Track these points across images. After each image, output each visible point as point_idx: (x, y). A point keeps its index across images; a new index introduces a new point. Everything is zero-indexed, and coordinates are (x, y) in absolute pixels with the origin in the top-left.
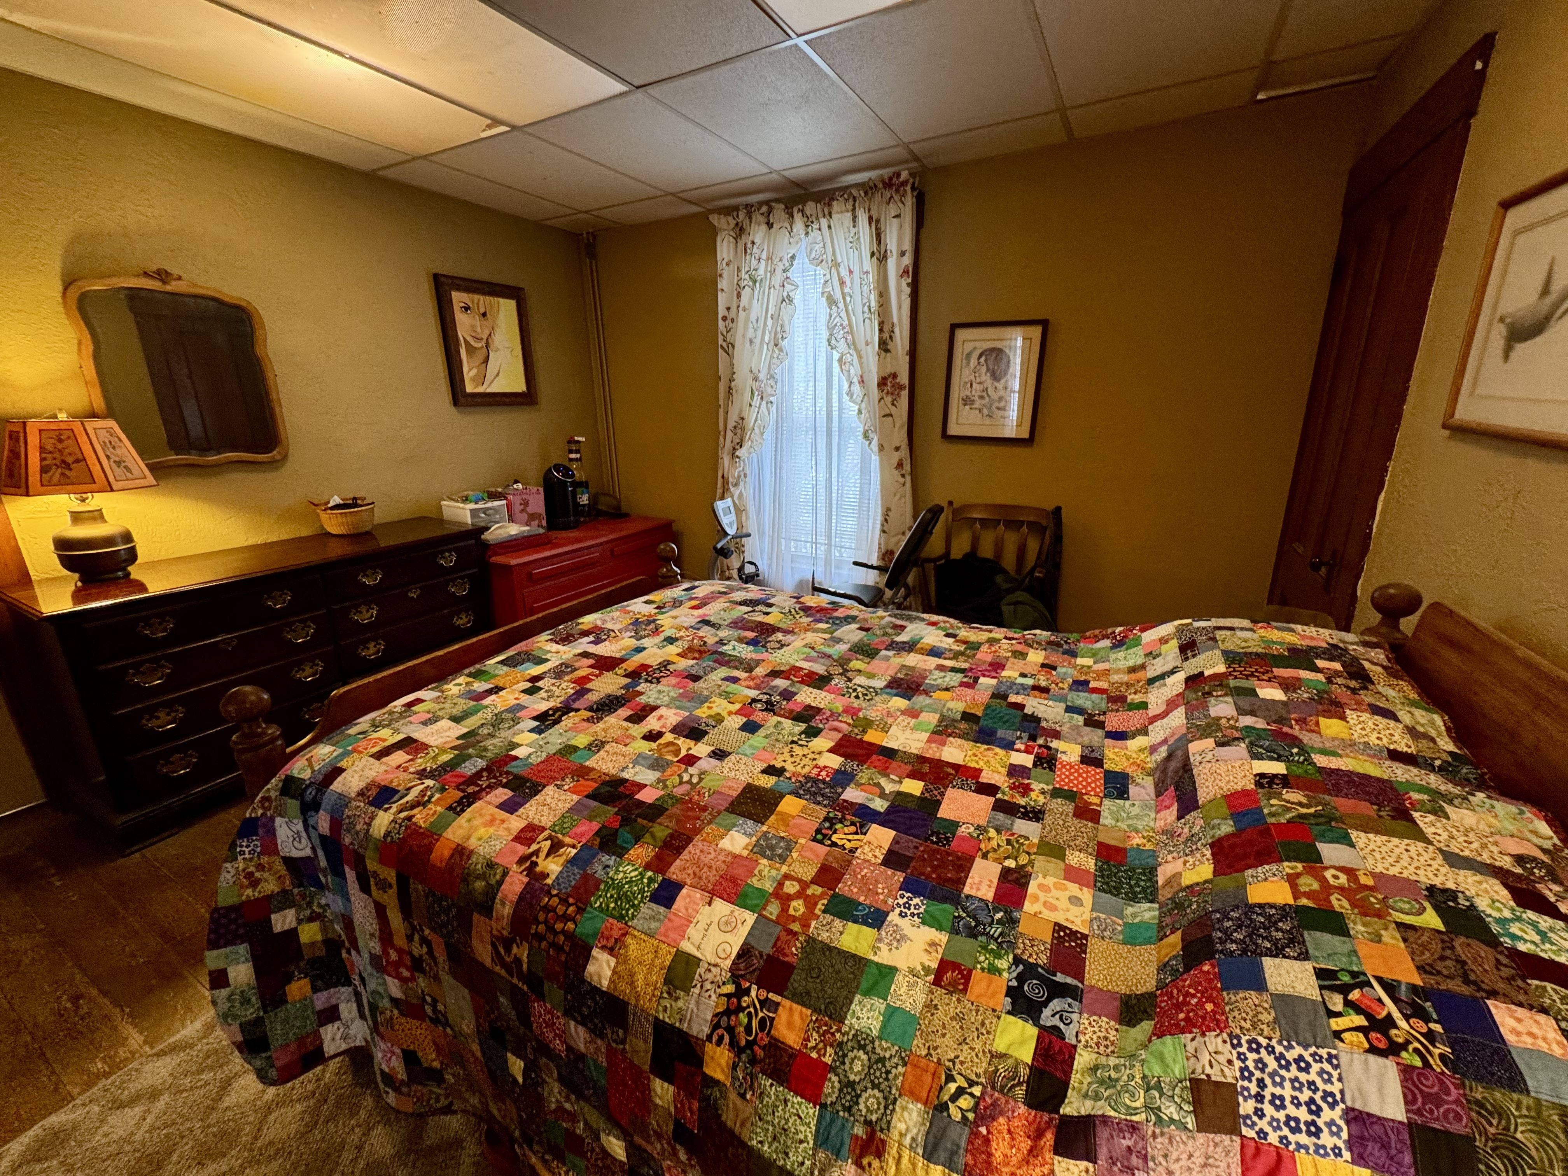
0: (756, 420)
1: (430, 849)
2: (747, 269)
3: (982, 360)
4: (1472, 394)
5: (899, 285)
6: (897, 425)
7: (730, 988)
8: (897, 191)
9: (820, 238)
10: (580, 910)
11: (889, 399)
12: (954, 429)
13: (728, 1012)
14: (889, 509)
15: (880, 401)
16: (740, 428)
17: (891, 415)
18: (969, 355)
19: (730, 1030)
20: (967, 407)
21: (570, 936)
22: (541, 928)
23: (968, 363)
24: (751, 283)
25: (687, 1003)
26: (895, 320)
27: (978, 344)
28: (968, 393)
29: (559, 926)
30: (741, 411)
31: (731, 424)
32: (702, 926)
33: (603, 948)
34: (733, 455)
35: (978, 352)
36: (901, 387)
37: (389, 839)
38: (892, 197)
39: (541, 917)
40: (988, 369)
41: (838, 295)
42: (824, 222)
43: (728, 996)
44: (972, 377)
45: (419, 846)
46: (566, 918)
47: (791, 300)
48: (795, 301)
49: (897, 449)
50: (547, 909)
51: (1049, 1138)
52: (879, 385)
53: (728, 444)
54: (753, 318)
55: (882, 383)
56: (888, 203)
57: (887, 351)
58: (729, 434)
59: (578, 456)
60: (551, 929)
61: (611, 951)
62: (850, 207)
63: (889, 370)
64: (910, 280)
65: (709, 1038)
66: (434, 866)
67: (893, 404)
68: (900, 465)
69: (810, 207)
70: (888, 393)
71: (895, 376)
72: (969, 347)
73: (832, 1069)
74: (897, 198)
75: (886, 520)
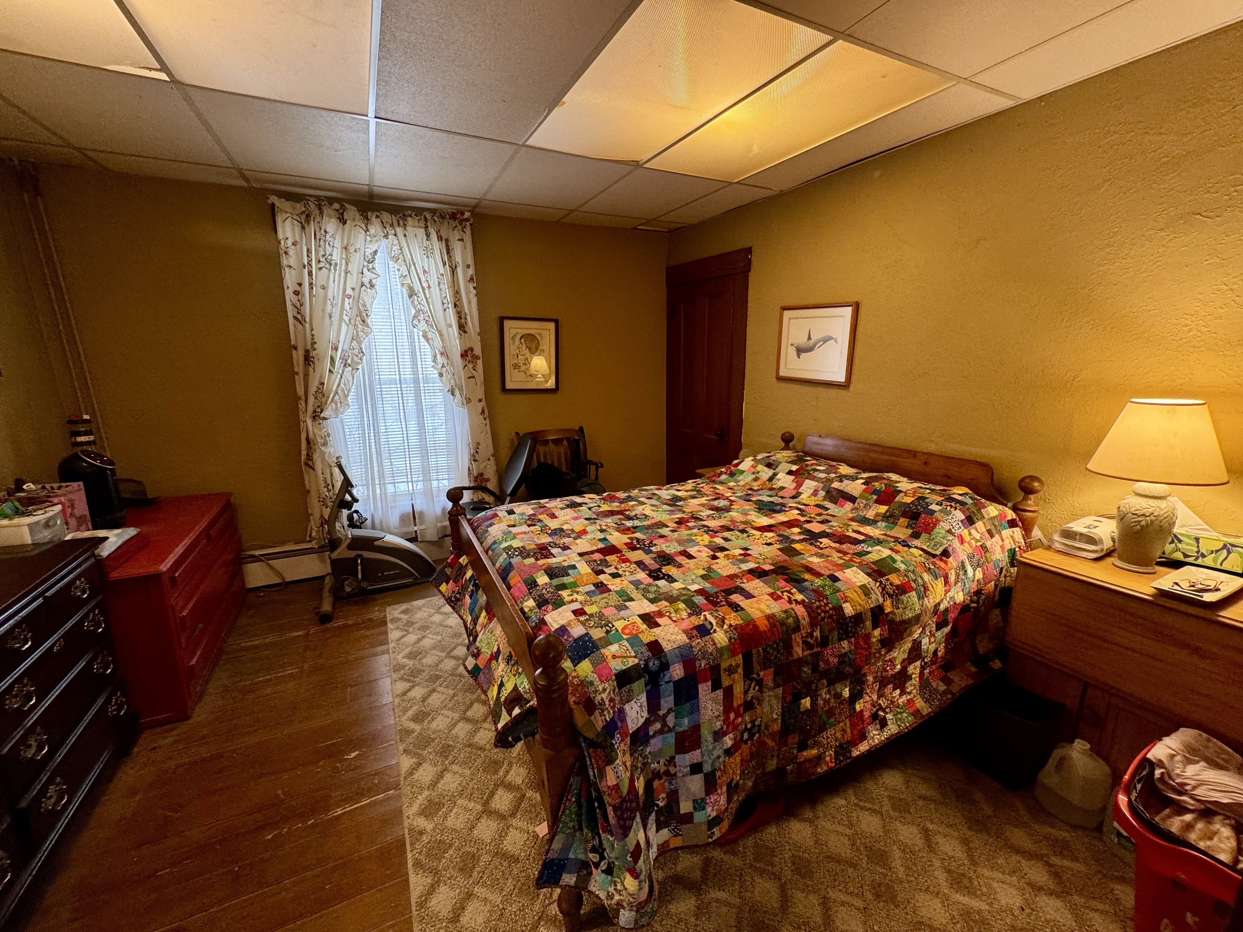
0: (339, 385)
1: (756, 627)
2: (323, 253)
3: (523, 340)
4: (786, 368)
5: (466, 287)
6: (478, 384)
7: (878, 584)
8: (461, 224)
9: (397, 242)
10: (827, 599)
11: (470, 366)
12: (509, 385)
13: (883, 589)
14: (478, 444)
15: (464, 368)
16: (321, 393)
17: (474, 377)
18: (514, 337)
19: (887, 593)
20: (516, 370)
21: (833, 609)
22: (823, 614)
23: (514, 343)
24: (328, 266)
25: (873, 596)
26: (467, 311)
27: (519, 330)
28: (516, 362)
29: (827, 608)
30: (321, 377)
31: (313, 389)
32: (853, 578)
33: (844, 602)
34: (316, 416)
35: (519, 337)
36: (477, 358)
37: (733, 640)
38: (456, 226)
39: (819, 611)
40: (527, 347)
41: (417, 287)
42: (399, 231)
43: (880, 585)
44: (517, 351)
45: (751, 630)
46: (827, 604)
47: (372, 286)
48: (376, 287)
49: (480, 401)
50: (818, 607)
51: (944, 558)
52: (462, 356)
53: (310, 409)
54: (330, 296)
55: (464, 355)
56: (453, 230)
57: (465, 332)
58: (311, 399)
59: (92, 438)
60: (826, 612)
61: (846, 601)
62: (423, 225)
63: (468, 345)
64: (475, 285)
65: (884, 601)
66: (765, 631)
67: (474, 369)
68: (483, 412)
69: (386, 216)
70: (469, 361)
71: (472, 350)
72: (513, 332)
73: (909, 581)
74: (460, 228)
75: (477, 452)
